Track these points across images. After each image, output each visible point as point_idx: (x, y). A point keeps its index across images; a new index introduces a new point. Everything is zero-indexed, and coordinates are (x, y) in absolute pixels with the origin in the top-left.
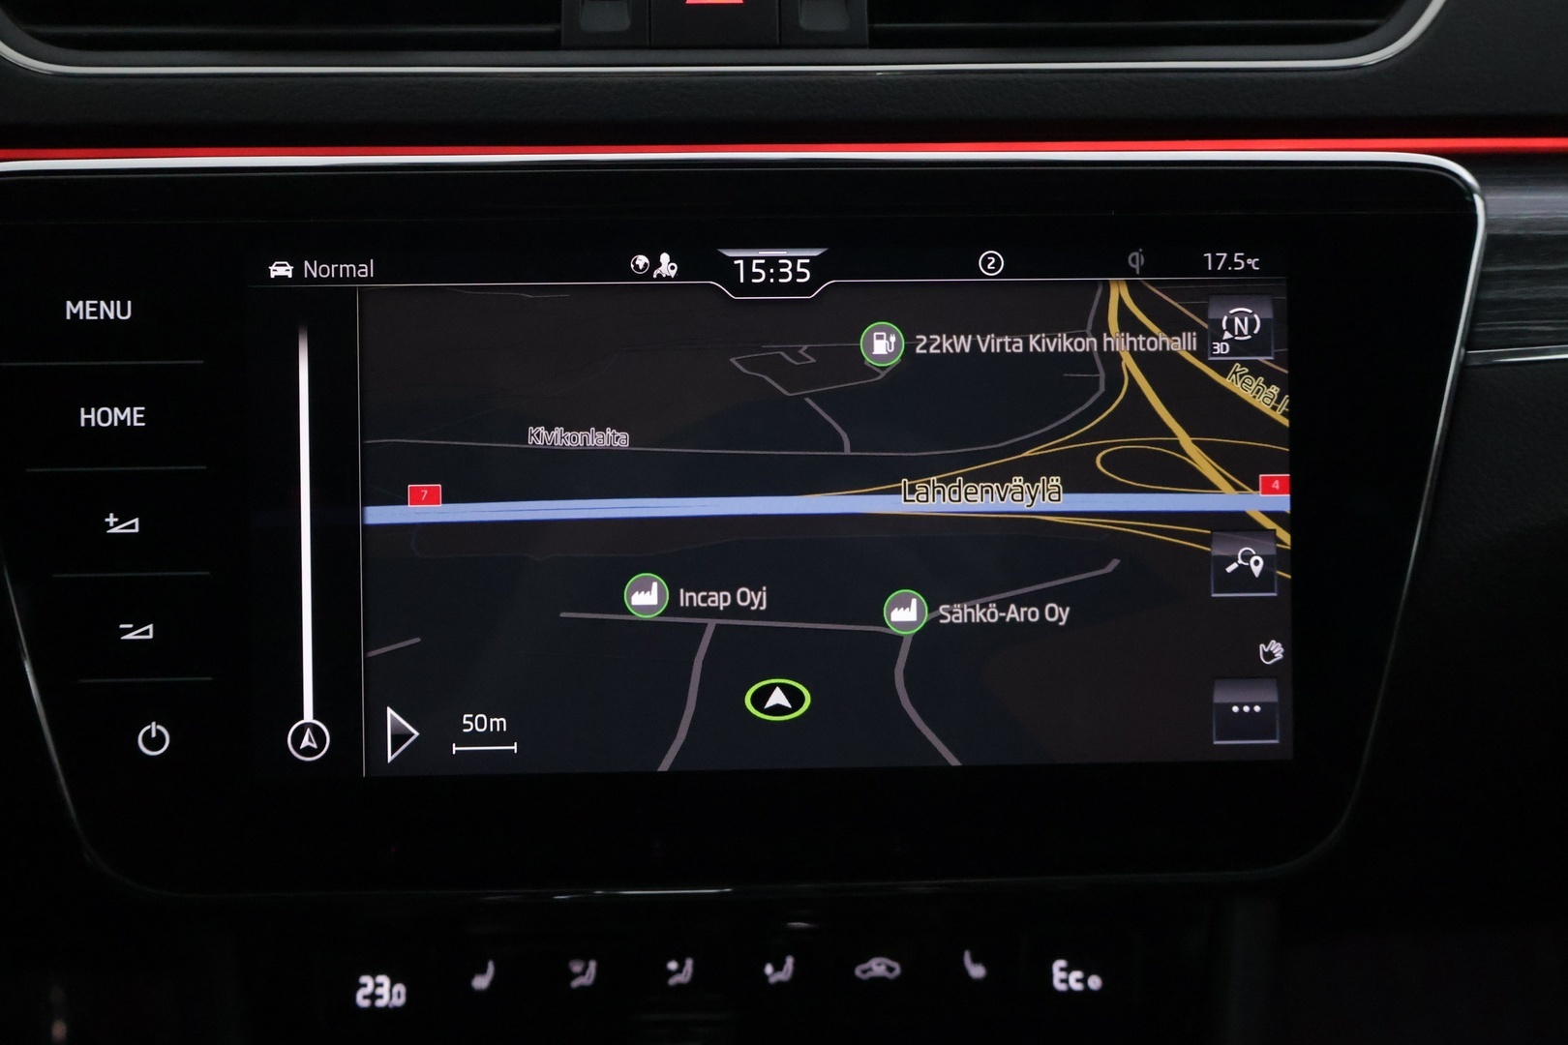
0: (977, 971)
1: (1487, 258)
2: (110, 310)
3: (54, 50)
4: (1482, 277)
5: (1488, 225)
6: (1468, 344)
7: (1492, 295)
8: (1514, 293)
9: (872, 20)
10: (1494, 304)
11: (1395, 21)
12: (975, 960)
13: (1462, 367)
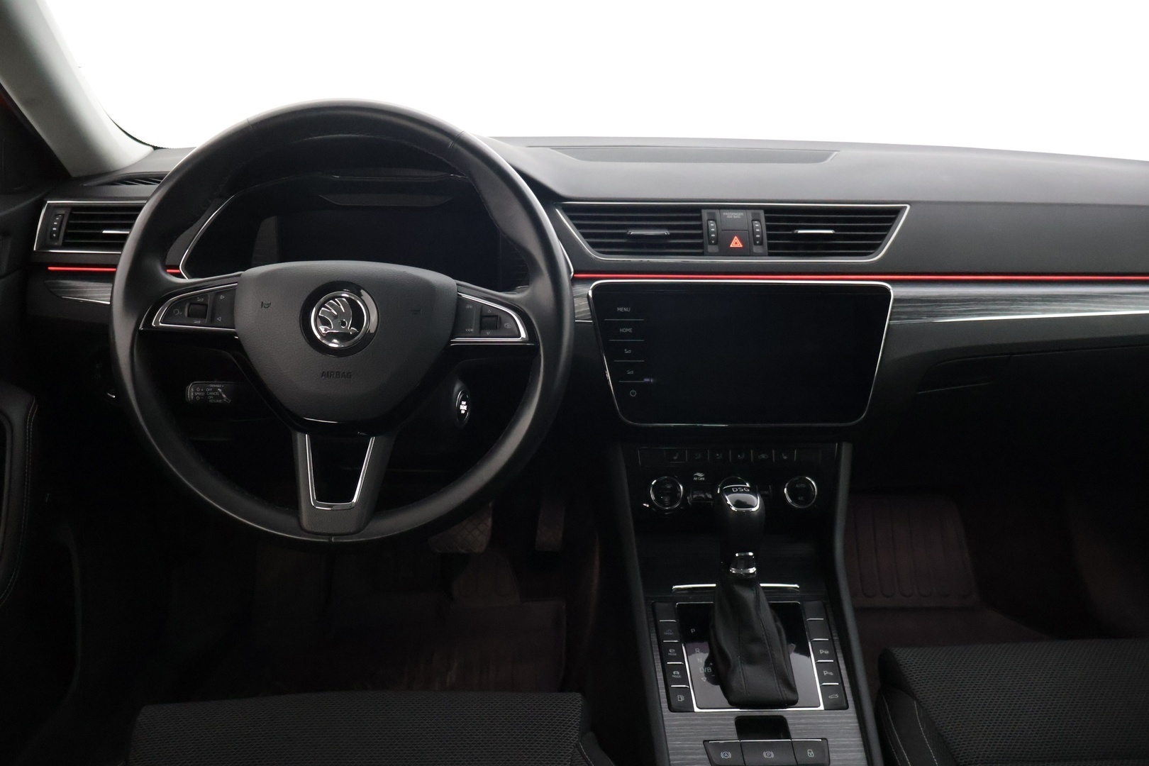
0: (785, 458)
1: (893, 303)
2: (626, 310)
3: (601, 255)
4: (893, 308)
5: (894, 296)
6: (890, 320)
7: (894, 310)
8: (898, 310)
9: (769, 250)
10: (895, 312)
11: (877, 252)
12: (785, 455)
13: (889, 325)
